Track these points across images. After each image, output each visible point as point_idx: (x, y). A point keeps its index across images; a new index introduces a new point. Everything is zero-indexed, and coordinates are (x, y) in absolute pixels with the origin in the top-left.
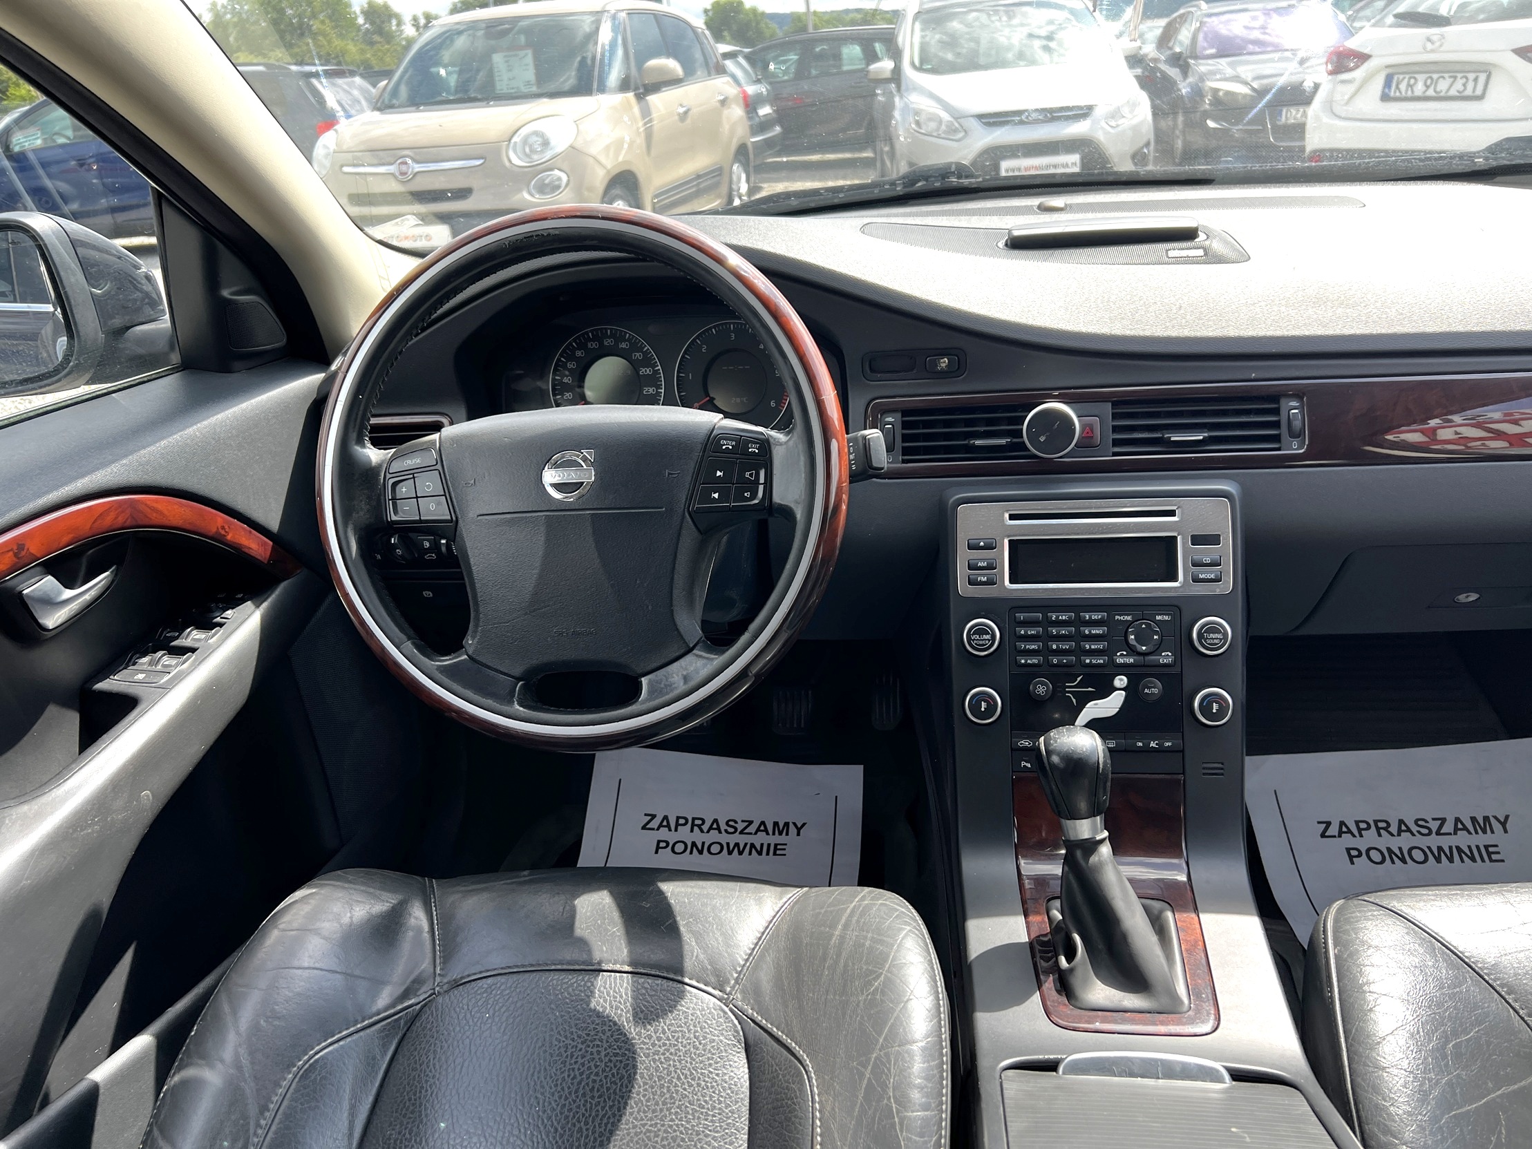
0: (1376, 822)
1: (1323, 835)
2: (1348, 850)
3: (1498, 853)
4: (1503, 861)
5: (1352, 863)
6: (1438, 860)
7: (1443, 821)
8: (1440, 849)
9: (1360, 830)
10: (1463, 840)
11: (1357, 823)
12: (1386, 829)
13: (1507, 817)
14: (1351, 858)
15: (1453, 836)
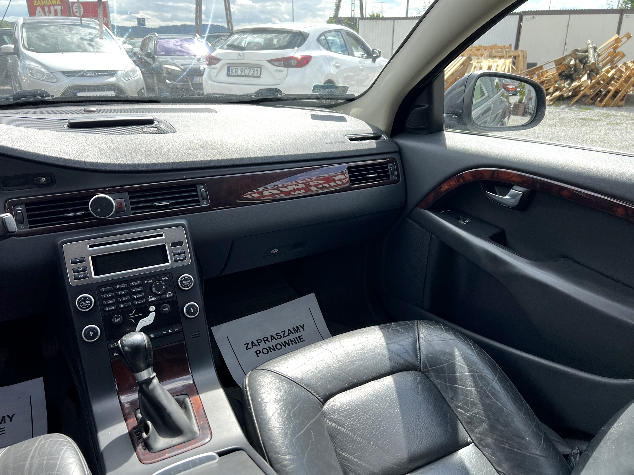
0: (263, 338)
1: (247, 349)
2: (256, 352)
3: (303, 338)
4: (305, 340)
5: (258, 356)
6: (285, 346)
7: (284, 331)
8: (285, 342)
9: (259, 343)
10: (292, 337)
11: (257, 341)
12: (267, 340)
13: (303, 325)
14: (257, 354)
15: (288, 336)
